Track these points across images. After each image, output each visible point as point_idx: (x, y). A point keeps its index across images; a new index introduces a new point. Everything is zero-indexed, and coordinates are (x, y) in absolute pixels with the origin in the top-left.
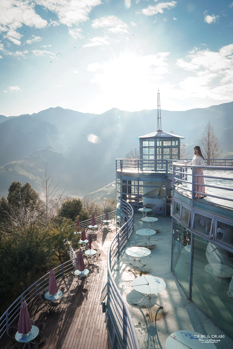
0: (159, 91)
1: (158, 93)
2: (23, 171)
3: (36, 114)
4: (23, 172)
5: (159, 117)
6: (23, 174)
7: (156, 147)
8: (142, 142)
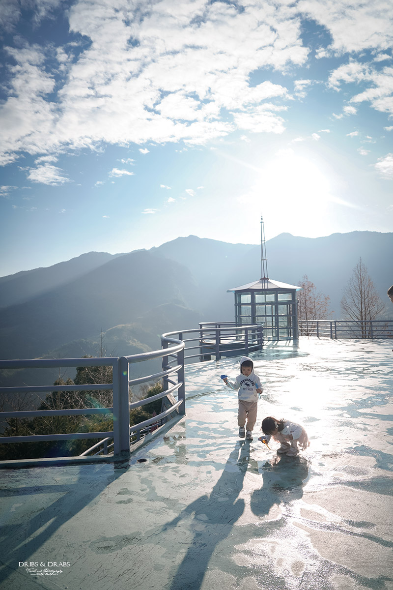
0: (262, 219)
1: (261, 222)
2: (135, 340)
3: (157, 248)
4: (135, 342)
5: (264, 258)
6: (134, 344)
7: (253, 303)
8: (240, 297)
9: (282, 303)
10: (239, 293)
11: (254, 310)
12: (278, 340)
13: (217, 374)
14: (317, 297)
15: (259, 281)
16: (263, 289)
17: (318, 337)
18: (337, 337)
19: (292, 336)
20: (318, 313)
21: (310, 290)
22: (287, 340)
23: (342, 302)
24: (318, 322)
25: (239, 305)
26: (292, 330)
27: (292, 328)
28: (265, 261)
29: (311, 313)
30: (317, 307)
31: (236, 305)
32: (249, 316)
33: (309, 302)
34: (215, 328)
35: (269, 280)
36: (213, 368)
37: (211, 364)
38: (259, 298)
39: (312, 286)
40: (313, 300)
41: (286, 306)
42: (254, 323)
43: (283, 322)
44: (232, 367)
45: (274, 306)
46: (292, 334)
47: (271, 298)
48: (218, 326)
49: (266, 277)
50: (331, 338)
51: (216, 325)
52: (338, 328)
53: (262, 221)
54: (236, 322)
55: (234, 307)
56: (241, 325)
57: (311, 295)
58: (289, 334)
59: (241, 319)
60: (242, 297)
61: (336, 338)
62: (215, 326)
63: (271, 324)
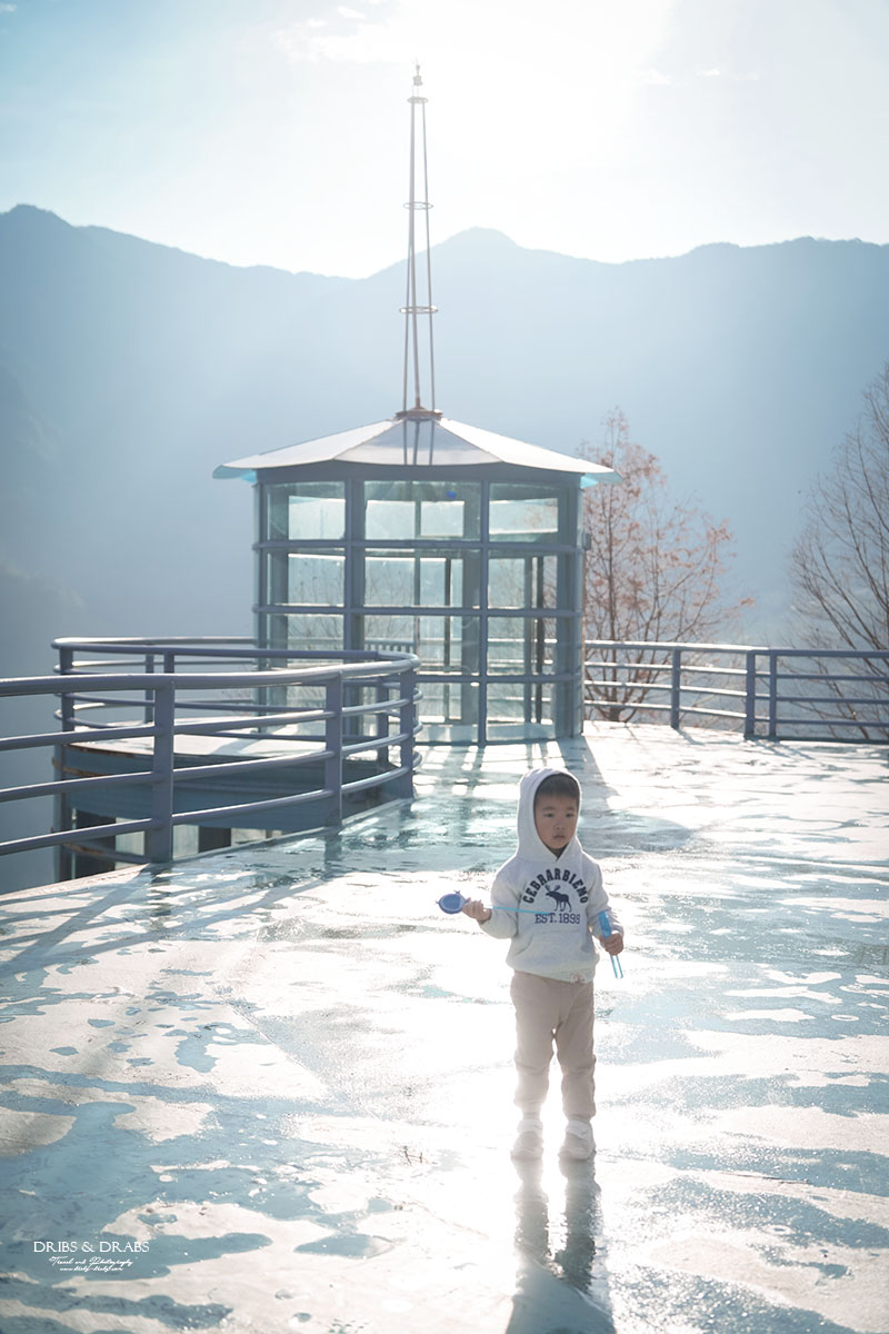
0: (417, 81)
1: (413, 100)
5: (421, 302)
7: (354, 543)
8: (283, 502)
9: (510, 548)
10: (278, 485)
11: (354, 579)
12: (482, 743)
13: (168, 984)
14: (671, 525)
15: (387, 426)
16: (405, 466)
17: (675, 726)
18: (781, 730)
19: (546, 722)
20: (671, 607)
21: (634, 486)
22: (528, 741)
23: (801, 559)
24: (678, 652)
25: (275, 547)
26: (548, 689)
27: (549, 679)
28: (423, 319)
29: (635, 604)
30: (670, 575)
31: (261, 549)
32: (332, 610)
33: (630, 547)
34: (141, 673)
35: (444, 423)
36: (137, 928)
37: (118, 895)
38: (386, 517)
39: (647, 470)
40: (649, 542)
41: (521, 562)
42: (354, 647)
43: (506, 651)
44: (255, 923)
45: (457, 564)
46: (547, 710)
47: (445, 519)
48: (159, 658)
49: (426, 405)
50: (750, 734)
51: (150, 653)
52: (783, 688)
53: (421, 92)
54: (261, 641)
55: (251, 559)
56: (283, 657)
57: (638, 512)
58: (533, 708)
59: (285, 621)
60: (292, 508)
61: (774, 737)
62: (142, 658)
63: (439, 655)
